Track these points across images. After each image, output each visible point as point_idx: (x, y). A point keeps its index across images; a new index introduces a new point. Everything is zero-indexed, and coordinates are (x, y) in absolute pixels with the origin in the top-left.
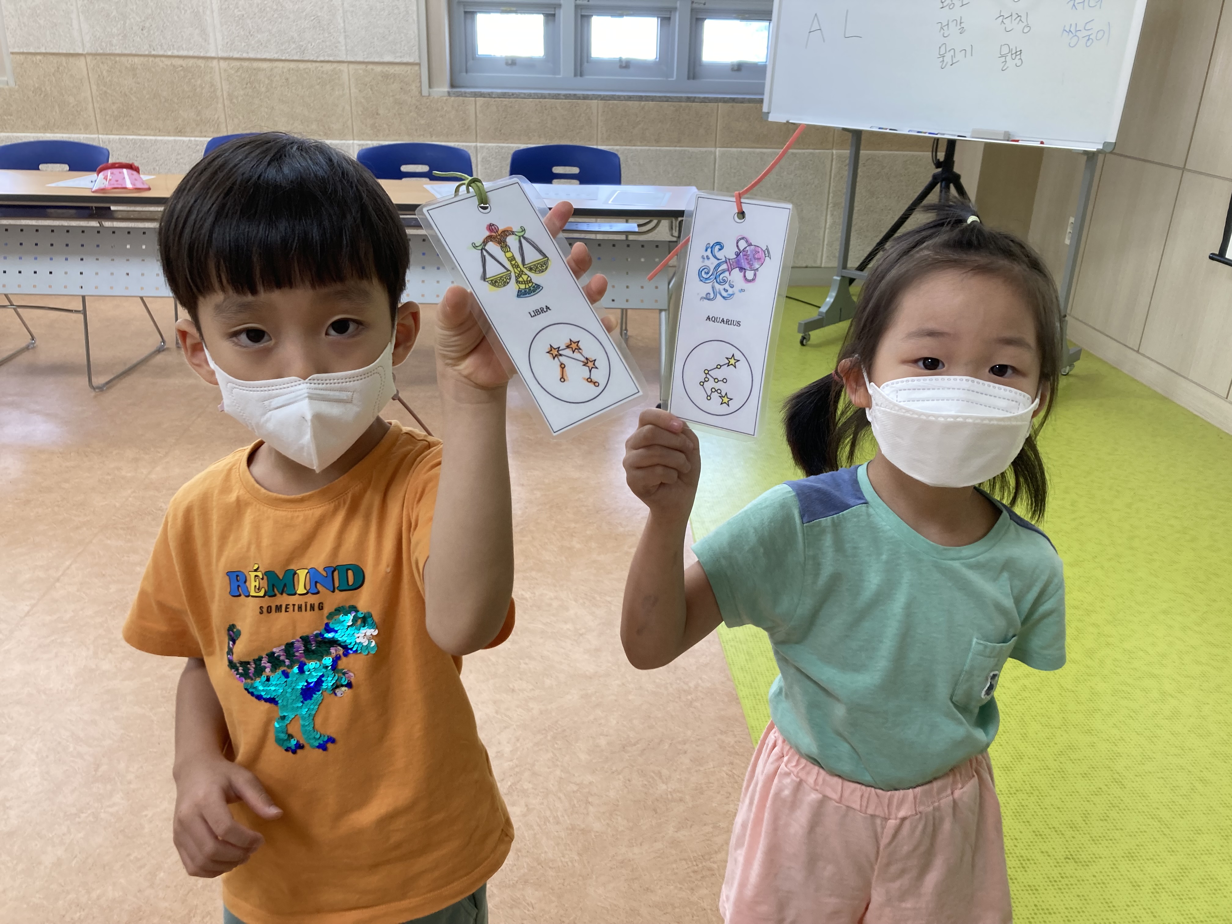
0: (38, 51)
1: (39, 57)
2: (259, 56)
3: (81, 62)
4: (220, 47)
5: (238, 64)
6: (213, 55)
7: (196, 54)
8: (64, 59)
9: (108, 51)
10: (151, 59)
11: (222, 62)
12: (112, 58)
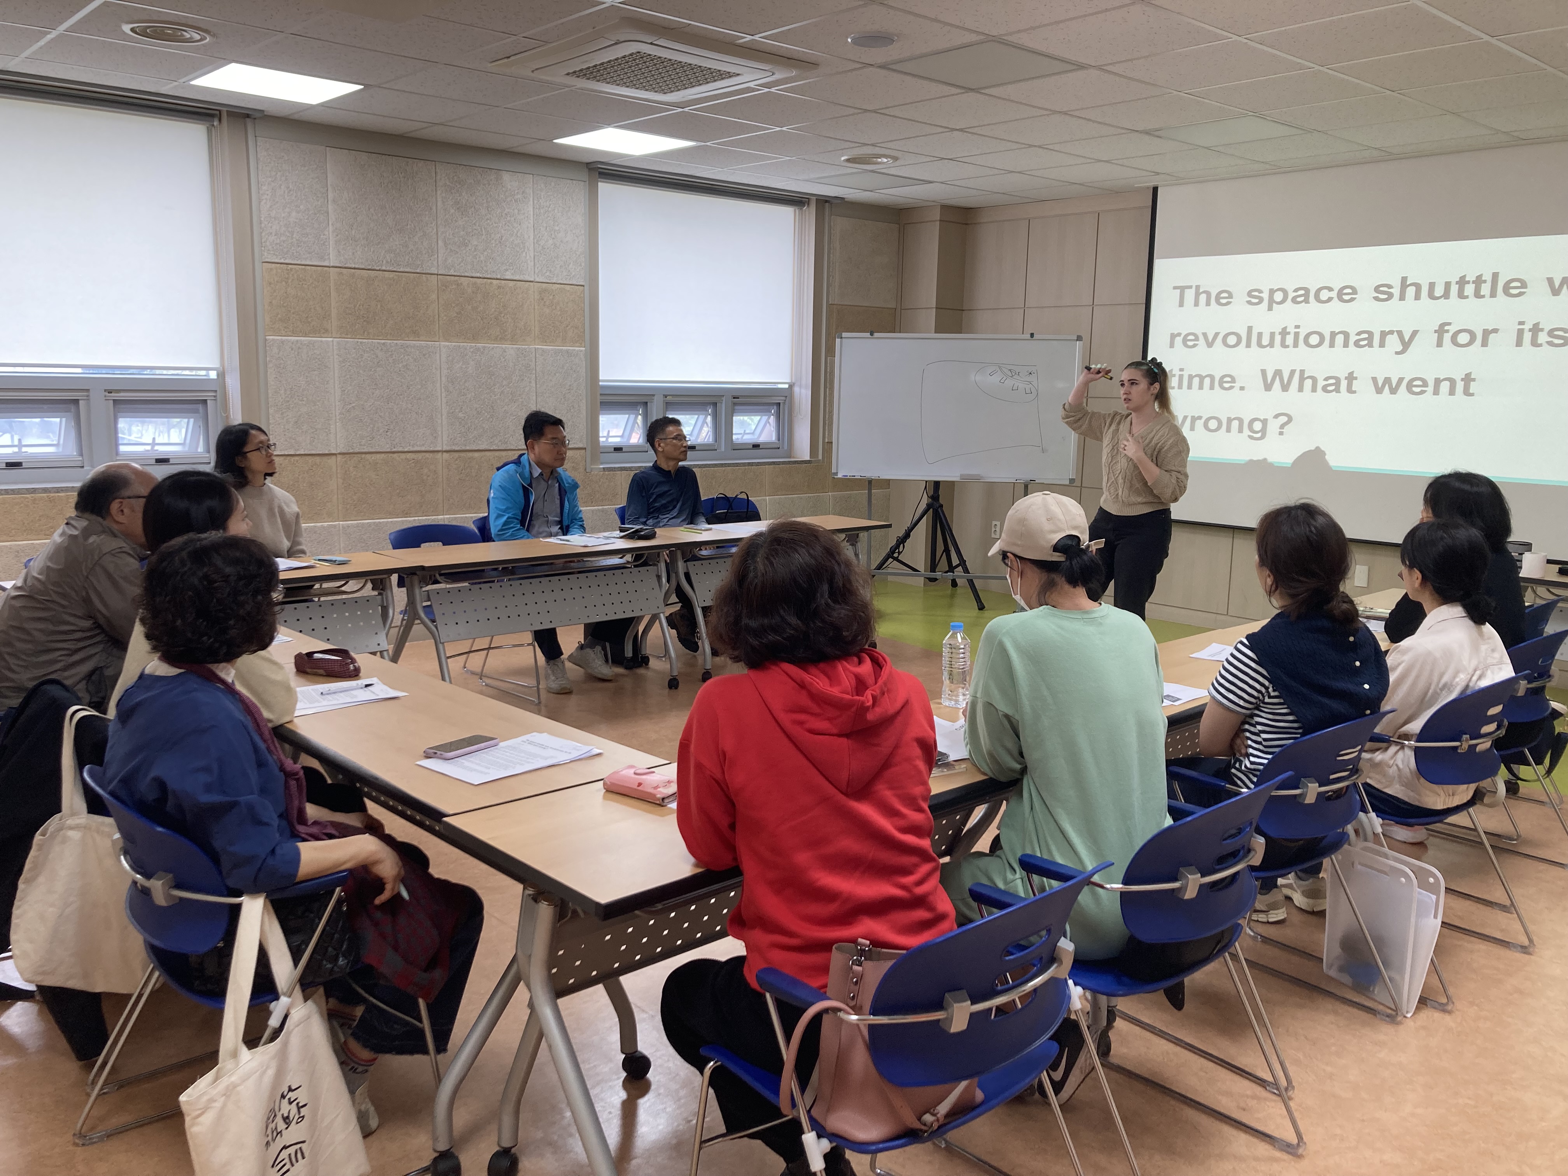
0: (298, 453)
1: (297, 458)
2: (474, 448)
3: (332, 461)
4: (445, 442)
5: (456, 455)
6: (440, 449)
7: (427, 449)
8: (318, 459)
9: (357, 450)
10: (391, 455)
11: (444, 454)
12: (359, 455)
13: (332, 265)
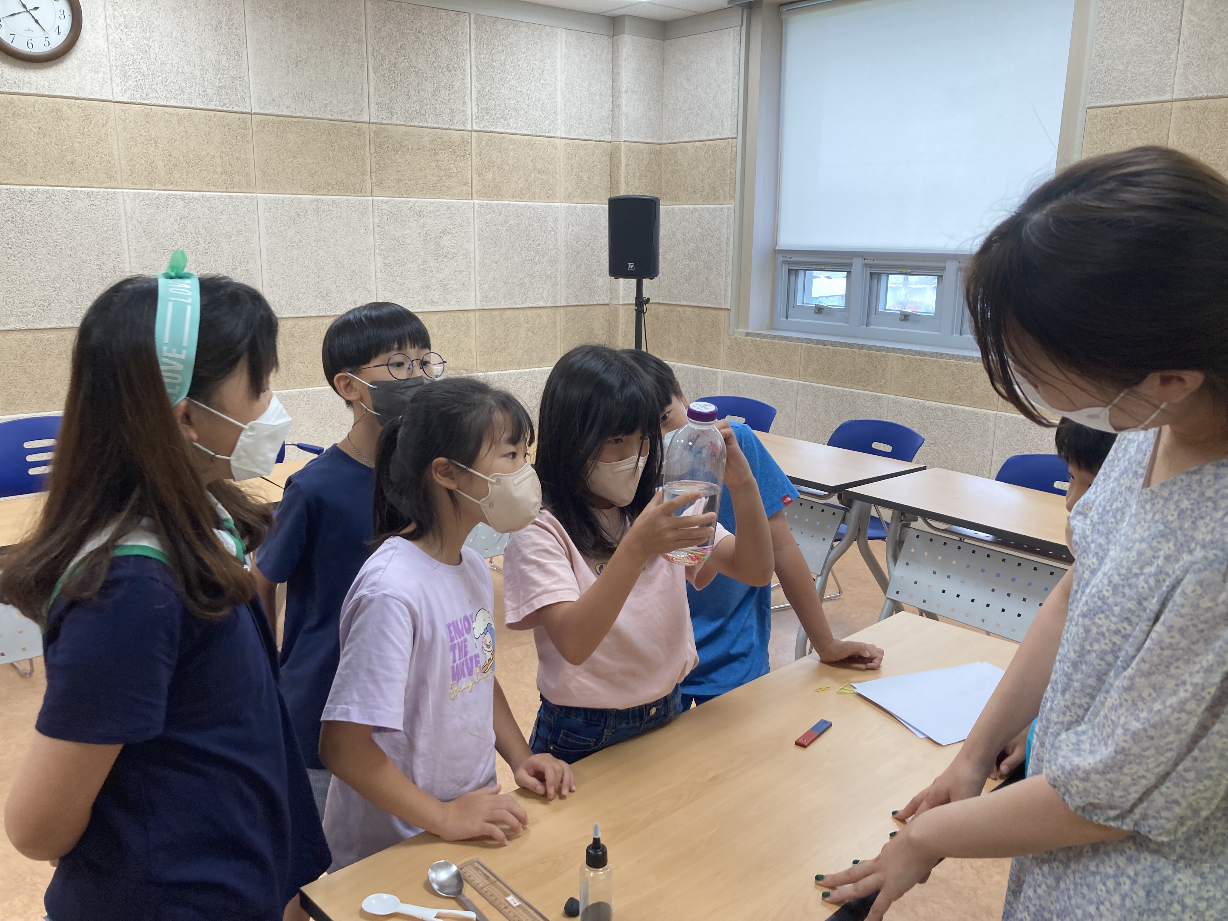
13: (1175, 97)
